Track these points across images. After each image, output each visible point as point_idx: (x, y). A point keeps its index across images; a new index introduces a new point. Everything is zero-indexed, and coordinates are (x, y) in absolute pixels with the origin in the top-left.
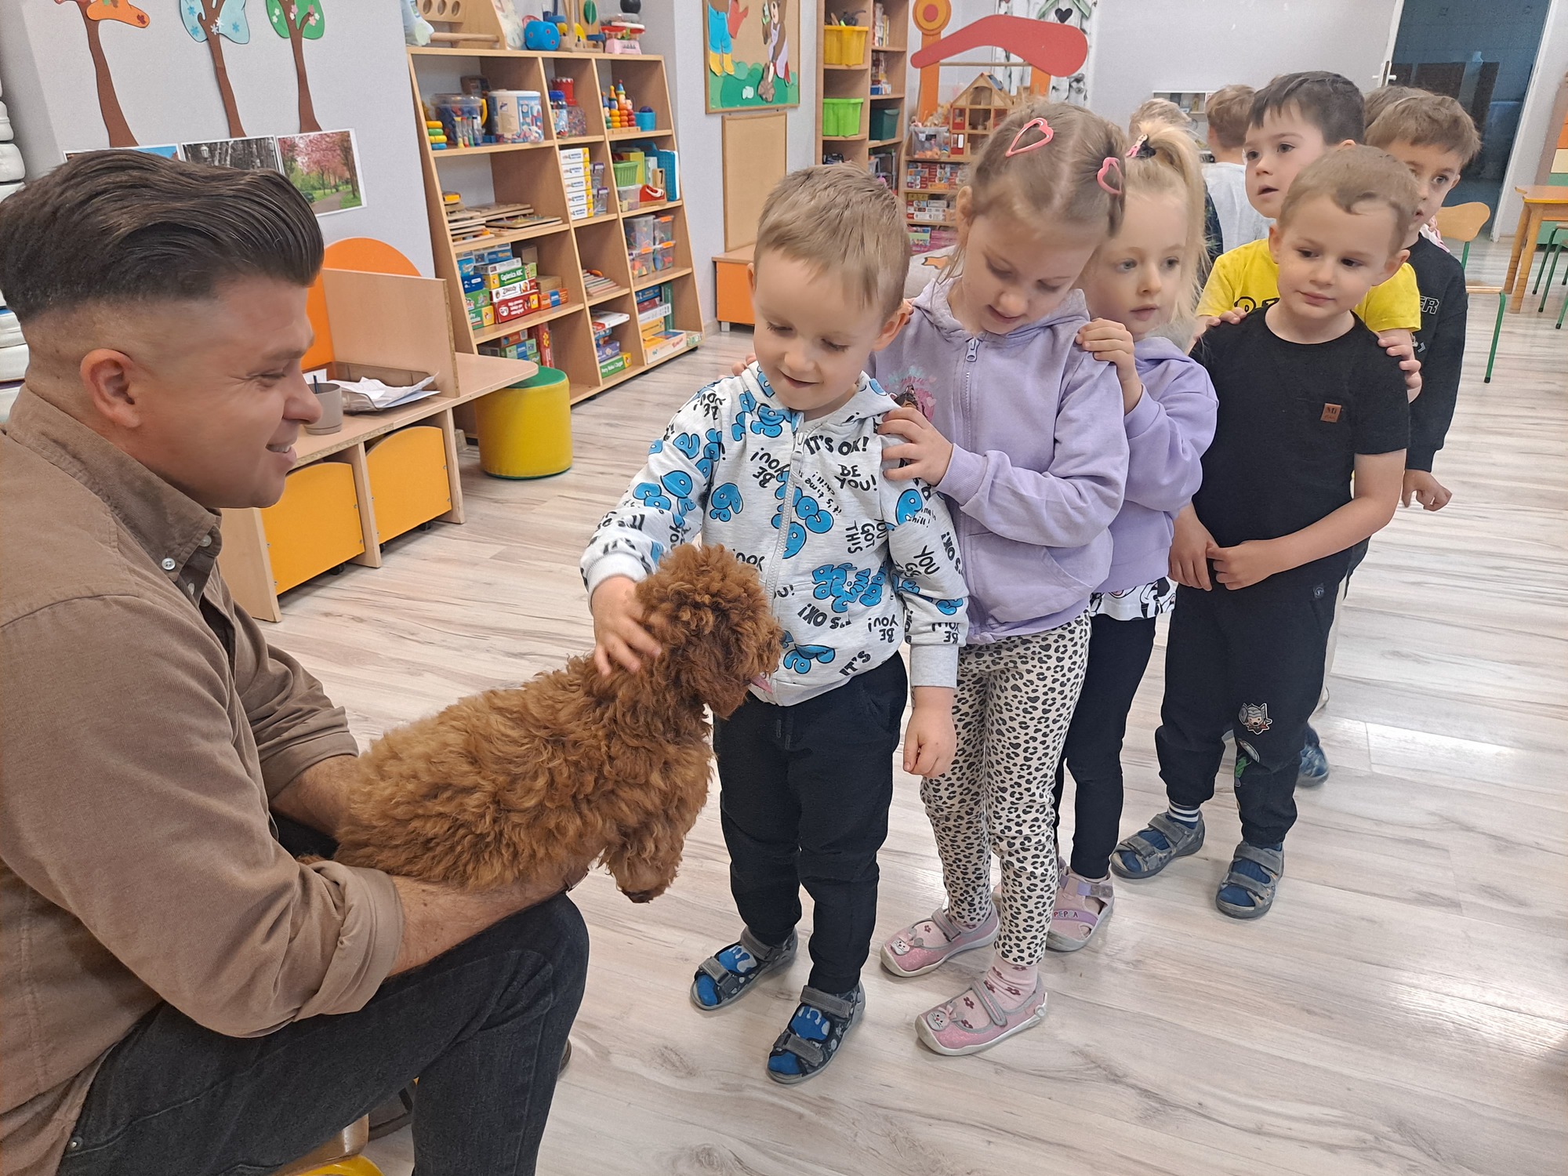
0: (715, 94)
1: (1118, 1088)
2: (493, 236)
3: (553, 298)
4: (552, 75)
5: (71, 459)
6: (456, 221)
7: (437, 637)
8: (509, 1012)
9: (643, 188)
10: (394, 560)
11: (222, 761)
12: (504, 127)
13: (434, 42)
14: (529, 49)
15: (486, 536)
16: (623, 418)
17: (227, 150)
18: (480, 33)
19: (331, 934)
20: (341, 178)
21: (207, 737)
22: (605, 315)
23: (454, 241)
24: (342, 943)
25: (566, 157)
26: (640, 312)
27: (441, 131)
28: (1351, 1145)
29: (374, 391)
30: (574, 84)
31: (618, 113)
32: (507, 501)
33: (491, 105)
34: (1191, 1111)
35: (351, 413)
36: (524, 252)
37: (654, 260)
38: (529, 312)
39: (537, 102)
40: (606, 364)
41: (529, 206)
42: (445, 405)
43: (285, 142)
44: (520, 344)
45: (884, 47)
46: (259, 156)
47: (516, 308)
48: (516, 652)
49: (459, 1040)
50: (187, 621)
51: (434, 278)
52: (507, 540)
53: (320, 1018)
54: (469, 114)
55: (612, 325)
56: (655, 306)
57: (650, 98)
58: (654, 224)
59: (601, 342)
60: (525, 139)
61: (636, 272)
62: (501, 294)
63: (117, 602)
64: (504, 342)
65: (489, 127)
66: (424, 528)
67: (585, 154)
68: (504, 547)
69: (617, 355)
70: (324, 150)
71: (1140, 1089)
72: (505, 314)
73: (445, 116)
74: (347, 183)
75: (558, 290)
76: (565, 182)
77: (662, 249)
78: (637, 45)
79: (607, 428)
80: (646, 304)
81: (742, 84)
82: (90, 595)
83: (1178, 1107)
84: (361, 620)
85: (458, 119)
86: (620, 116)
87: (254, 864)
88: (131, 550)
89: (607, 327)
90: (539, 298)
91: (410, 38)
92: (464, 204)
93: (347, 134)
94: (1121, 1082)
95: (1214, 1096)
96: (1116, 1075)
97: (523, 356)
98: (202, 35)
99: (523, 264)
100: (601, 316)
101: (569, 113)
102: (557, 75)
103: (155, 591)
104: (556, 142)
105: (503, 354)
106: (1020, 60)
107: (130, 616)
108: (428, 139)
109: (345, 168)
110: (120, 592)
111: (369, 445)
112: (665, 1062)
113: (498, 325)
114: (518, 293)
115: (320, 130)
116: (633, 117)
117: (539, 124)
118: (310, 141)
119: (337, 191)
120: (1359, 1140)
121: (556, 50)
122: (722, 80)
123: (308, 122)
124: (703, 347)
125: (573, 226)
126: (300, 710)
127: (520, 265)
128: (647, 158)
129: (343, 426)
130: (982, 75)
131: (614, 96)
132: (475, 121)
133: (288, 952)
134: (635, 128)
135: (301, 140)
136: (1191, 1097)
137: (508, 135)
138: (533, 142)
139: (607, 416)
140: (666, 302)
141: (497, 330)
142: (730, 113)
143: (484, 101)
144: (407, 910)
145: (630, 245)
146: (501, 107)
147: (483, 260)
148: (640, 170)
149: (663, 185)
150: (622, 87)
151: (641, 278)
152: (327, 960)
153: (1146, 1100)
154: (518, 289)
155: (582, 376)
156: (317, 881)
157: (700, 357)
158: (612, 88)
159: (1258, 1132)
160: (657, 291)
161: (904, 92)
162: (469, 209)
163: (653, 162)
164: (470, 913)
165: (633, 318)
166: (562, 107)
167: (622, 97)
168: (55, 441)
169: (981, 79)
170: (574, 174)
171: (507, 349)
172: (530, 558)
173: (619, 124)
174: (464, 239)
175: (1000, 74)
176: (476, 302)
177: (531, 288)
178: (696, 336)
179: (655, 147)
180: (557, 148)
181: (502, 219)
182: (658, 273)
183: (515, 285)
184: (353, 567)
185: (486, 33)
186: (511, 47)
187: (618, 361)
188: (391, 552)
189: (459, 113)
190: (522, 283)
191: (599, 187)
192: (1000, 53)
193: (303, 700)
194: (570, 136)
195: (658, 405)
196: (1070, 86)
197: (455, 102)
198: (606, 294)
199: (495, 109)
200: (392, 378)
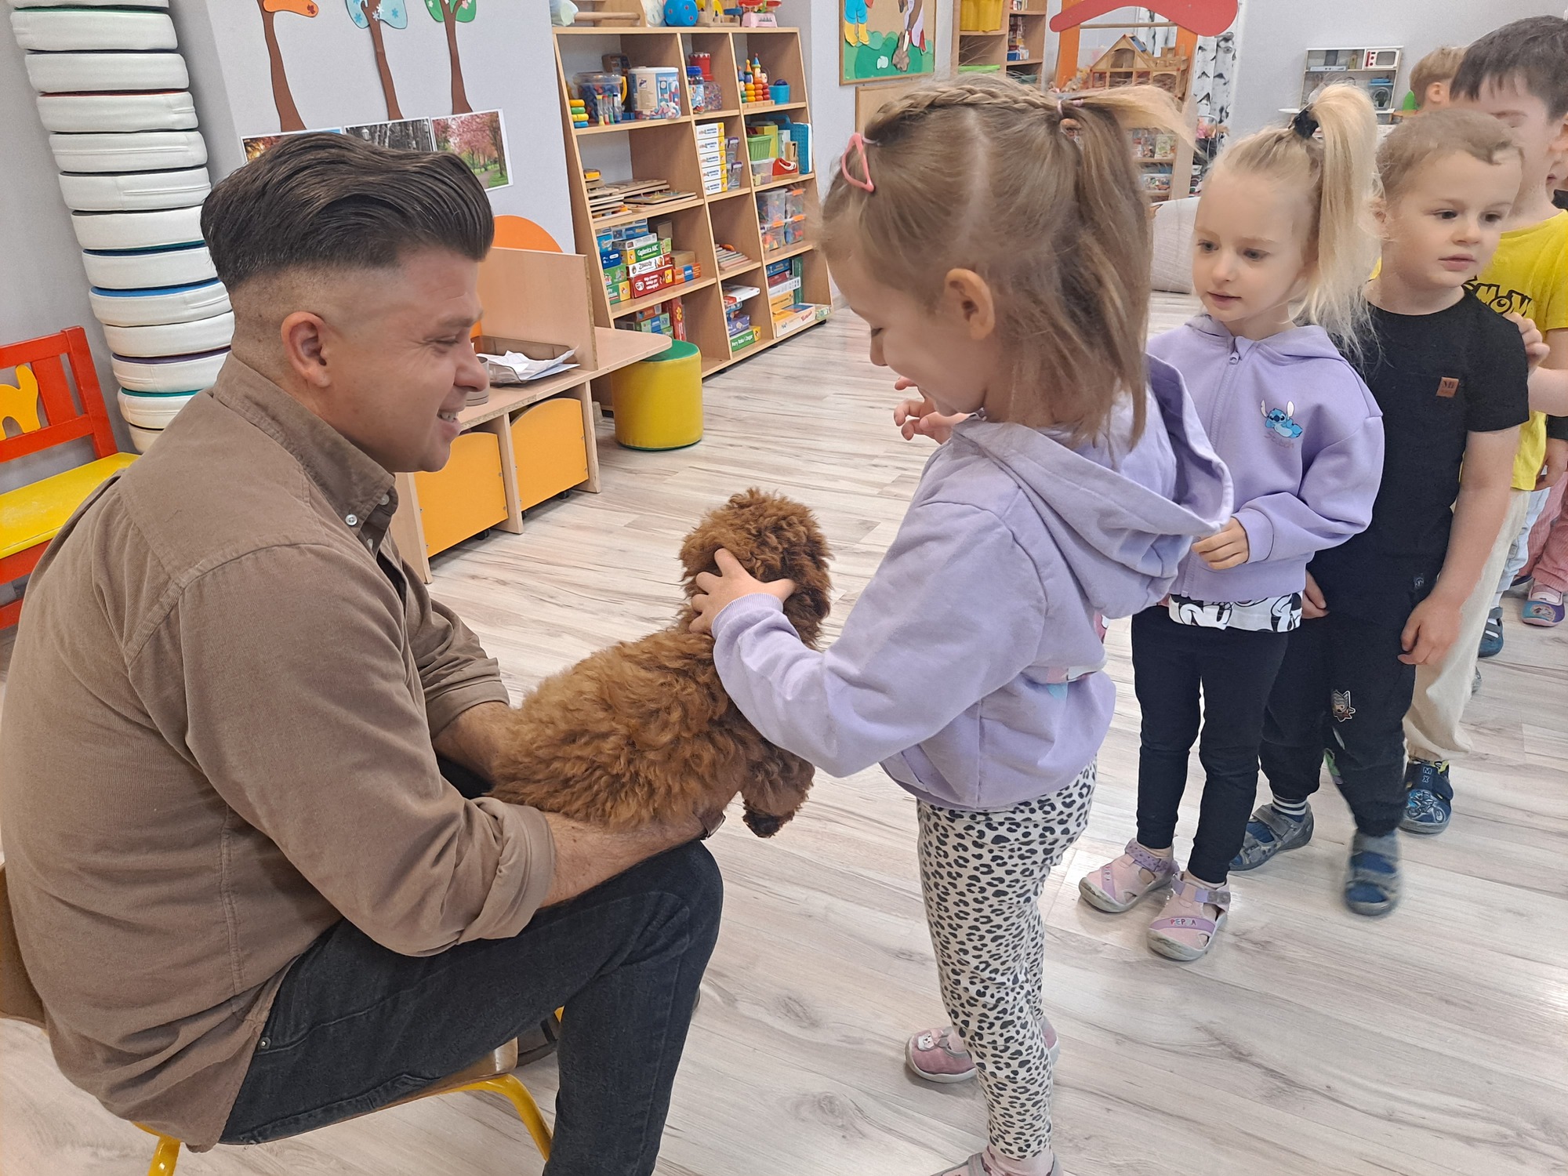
0: (849, 64)
1: (1242, 1065)
2: (630, 212)
3: (686, 272)
4: (690, 50)
5: (270, 421)
6: (596, 197)
7: (574, 601)
8: (648, 950)
9: (776, 161)
10: (535, 526)
11: (399, 700)
12: (642, 104)
13: (578, 22)
14: (668, 25)
15: (621, 505)
16: (752, 390)
17: (386, 133)
18: (621, 11)
19: (491, 864)
20: (489, 157)
21: (385, 676)
22: (736, 289)
23: (594, 217)
24: (500, 871)
25: (701, 132)
26: (771, 286)
27: (583, 109)
28: (1490, 1139)
29: (518, 364)
30: (711, 60)
31: (753, 86)
32: (641, 472)
33: (631, 81)
34: (1319, 1093)
35: (497, 385)
36: (660, 228)
37: (785, 233)
38: (663, 286)
39: (675, 78)
40: (736, 338)
41: (665, 182)
42: (584, 377)
43: (439, 124)
44: (654, 318)
45: (1023, 11)
46: (415, 138)
47: (651, 282)
48: (648, 616)
49: (602, 973)
50: (369, 570)
51: (575, 254)
52: (641, 509)
53: (480, 943)
54: (610, 91)
55: (743, 299)
56: (785, 279)
57: (784, 71)
58: (786, 198)
59: (732, 316)
60: (663, 115)
61: (767, 246)
62: (638, 269)
63: (311, 551)
64: (639, 316)
65: (629, 106)
66: (562, 497)
67: (720, 129)
68: (638, 516)
69: (748, 328)
70: (474, 131)
71: (1266, 1069)
72: (641, 289)
73: (587, 94)
74: (495, 162)
75: (691, 264)
76: (701, 158)
77: (793, 222)
78: (773, 18)
79: (736, 400)
80: (776, 277)
81: (876, 54)
82: (288, 543)
83: (1304, 1088)
84: (504, 583)
85: (599, 97)
86: (755, 90)
87: (426, 795)
88: (320, 504)
89: (738, 301)
90: (673, 272)
91: (556, 19)
92: (603, 181)
93: (497, 115)
94: (1246, 1061)
95: (1342, 1079)
96: (1241, 1053)
97: (657, 330)
98: (364, 22)
99: (658, 239)
100: (732, 291)
101: (706, 88)
102: (694, 51)
103: (342, 542)
104: (692, 118)
105: (638, 328)
106: (1165, 20)
107: (321, 563)
108: (571, 118)
109: (493, 148)
110: (314, 541)
111: (513, 416)
112: (788, 1012)
113: (633, 300)
114: (653, 268)
115: (472, 111)
116: (768, 90)
117: (676, 100)
118: (462, 122)
119: (486, 170)
120: (1499, 1134)
121: (694, 26)
122: (857, 49)
123: (460, 103)
124: (832, 320)
125: (707, 200)
126: (457, 659)
127: (656, 241)
128: (781, 131)
129: (489, 397)
130: (1124, 36)
131: (749, 70)
132: (615, 98)
133: (454, 877)
134: (769, 101)
135: (454, 121)
136: (1319, 1080)
137: (647, 112)
138: (670, 118)
139: (736, 389)
140: (796, 276)
141: (633, 305)
142: (863, 83)
143: (624, 78)
144: (558, 845)
145: (762, 219)
146: (641, 84)
147: (621, 235)
148: (773, 145)
149: (796, 158)
150: (757, 61)
151: (773, 253)
152: (487, 888)
153: (1271, 1079)
154: (653, 265)
155: (713, 351)
156: (478, 813)
157: (831, 331)
158: (748, 61)
159: (1390, 1118)
160: (787, 264)
161: (1042, 57)
162: (609, 186)
163: (786, 135)
164: (616, 851)
165: (763, 292)
166: (699, 82)
167: (758, 71)
168: (257, 404)
169: (1124, 41)
170: (709, 149)
171: (642, 323)
172: (661, 527)
173: (754, 98)
174: (603, 215)
175: (1143, 35)
176: (614, 277)
177: (666, 263)
178: (825, 309)
179: (788, 119)
180: (693, 123)
181: (639, 195)
182: (789, 246)
183: (651, 260)
184: (497, 533)
185: (628, 11)
186: (651, 25)
187: (748, 335)
188: (532, 519)
189: (601, 91)
190: (657, 258)
191: (733, 161)
192: (1143, 13)
193: (460, 650)
194: (706, 112)
195: (786, 378)
196: (1218, 45)
197: (597, 81)
198: (737, 268)
199: (635, 87)
200: (534, 351)
